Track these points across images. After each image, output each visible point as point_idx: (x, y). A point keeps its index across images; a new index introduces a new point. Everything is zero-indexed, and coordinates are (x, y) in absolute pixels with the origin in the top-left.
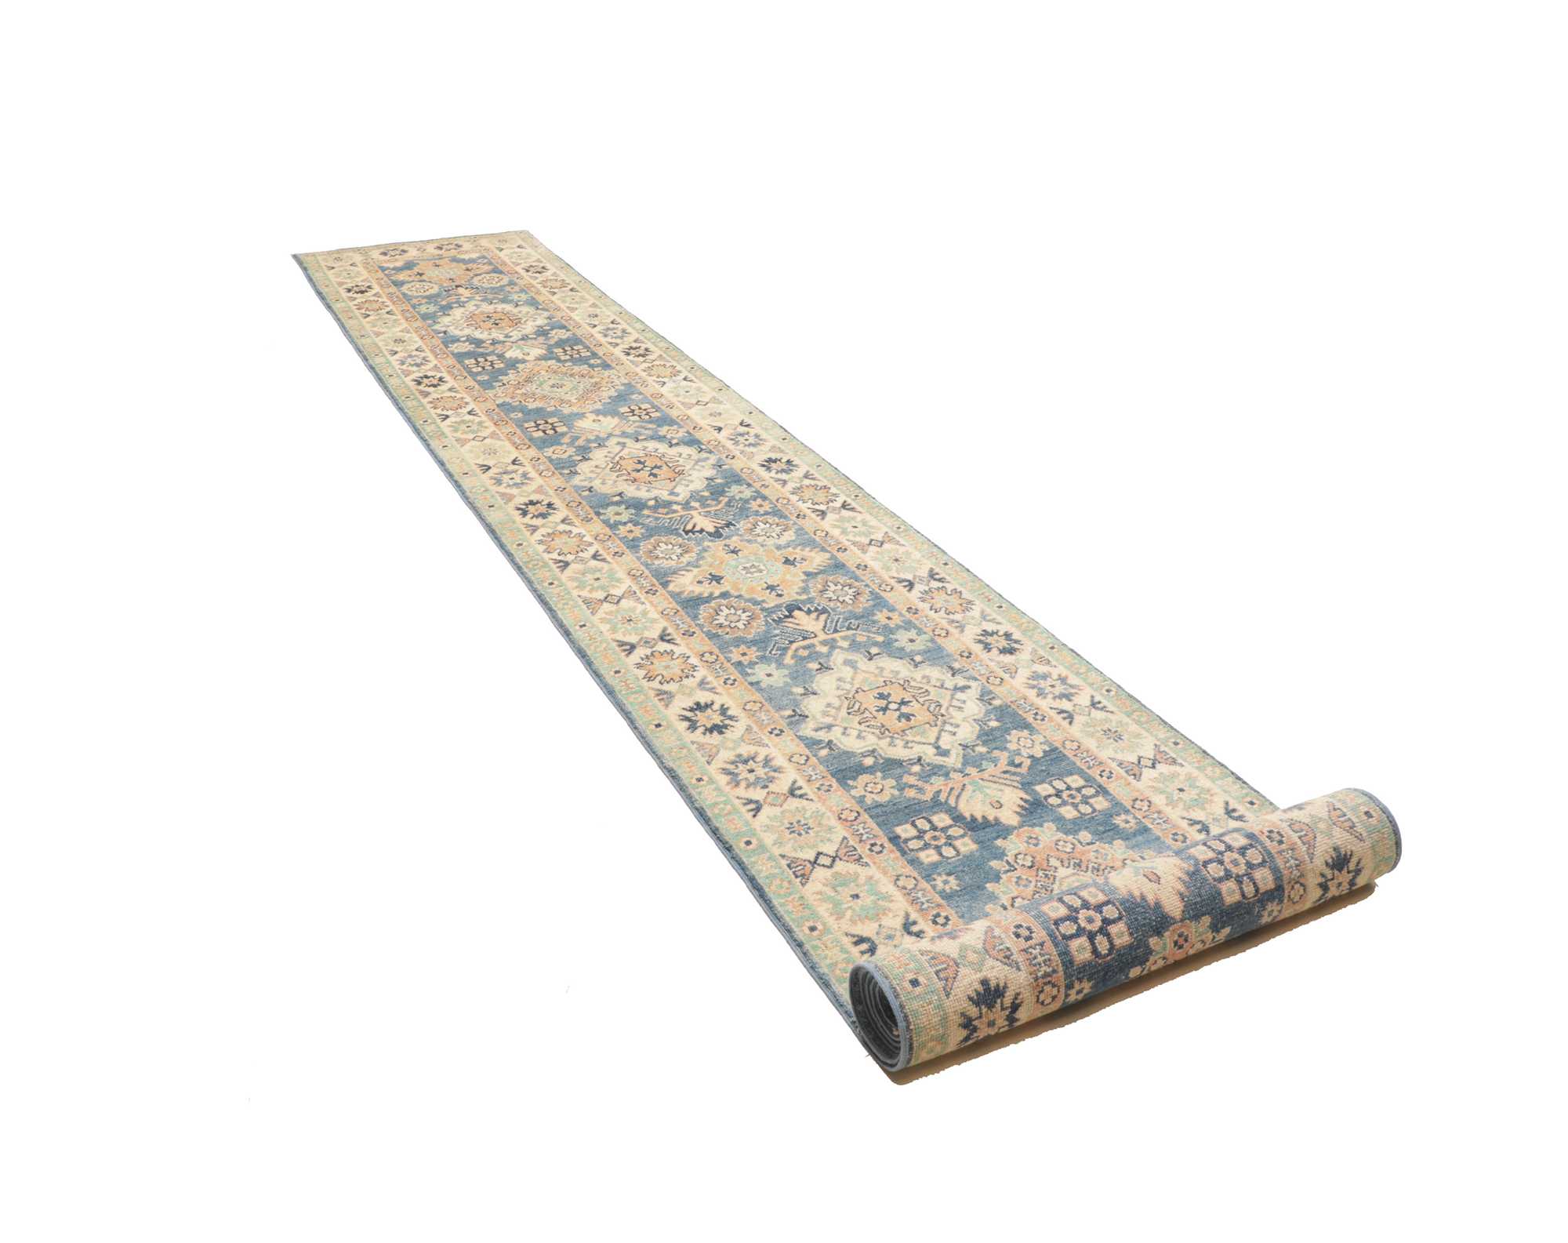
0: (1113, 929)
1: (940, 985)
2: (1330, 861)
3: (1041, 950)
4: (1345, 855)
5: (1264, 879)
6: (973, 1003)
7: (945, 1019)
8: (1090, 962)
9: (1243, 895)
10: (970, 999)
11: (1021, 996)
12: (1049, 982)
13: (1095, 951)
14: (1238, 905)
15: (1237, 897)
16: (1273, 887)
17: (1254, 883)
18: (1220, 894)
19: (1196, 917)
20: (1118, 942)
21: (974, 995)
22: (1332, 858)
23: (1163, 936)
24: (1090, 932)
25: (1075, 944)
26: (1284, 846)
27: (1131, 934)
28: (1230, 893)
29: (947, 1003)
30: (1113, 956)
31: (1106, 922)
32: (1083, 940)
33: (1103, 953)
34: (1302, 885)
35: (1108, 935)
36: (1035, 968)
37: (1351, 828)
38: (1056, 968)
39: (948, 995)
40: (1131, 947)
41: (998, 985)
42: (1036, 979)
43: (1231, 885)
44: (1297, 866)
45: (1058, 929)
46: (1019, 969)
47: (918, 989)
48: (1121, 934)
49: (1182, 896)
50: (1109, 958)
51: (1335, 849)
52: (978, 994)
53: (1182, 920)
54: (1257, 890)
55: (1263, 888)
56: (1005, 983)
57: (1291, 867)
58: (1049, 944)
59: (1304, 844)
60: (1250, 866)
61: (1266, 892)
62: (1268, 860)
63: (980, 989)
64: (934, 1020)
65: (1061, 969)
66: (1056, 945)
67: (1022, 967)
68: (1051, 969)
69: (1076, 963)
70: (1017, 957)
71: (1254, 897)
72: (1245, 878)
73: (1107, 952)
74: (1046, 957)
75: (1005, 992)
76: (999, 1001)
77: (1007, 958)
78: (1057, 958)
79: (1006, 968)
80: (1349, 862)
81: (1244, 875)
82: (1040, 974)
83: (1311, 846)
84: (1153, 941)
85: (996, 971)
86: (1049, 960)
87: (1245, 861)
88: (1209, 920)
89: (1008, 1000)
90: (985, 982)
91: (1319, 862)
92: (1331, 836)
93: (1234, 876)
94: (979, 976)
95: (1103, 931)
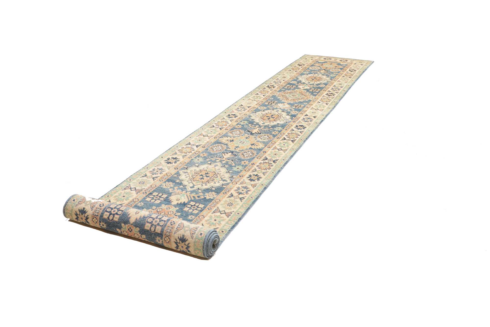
0: (116, 216)
1: (77, 203)
2: (180, 237)
3: (99, 210)
4: (185, 239)
5: (158, 229)
6: (79, 211)
7: (72, 210)
8: (106, 219)
9: (150, 229)
10: (79, 210)
11: (88, 216)
12: (95, 217)
13: (108, 218)
14: (148, 231)
15: (148, 229)
16: (159, 233)
17: (155, 228)
18: (145, 225)
19: (136, 226)
20: (114, 219)
21: (80, 209)
22: (181, 237)
23: (125, 225)
24: (111, 213)
25: (106, 213)
26: (171, 226)
27: (118, 219)
28: (147, 227)
29: (75, 207)
30: (112, 221)
31: (117, 214)
32: (108, 214)
33: (110, 219)
34: (169, 238)
35: (114, 216)
36: (95, 212)
37: (193, 234)
38: (98, 215)
39: (76, 206)
40: (117, 222)
41: (86, 211)
42: (93, 215)
43: (149, 225)
44: (169, 232)
45: (107, 208)
46: (92, 210)
47: (73, 202)
48: (116, 218)
49: (137, 219)
50: (111, 221)
51: (183, 235)
52: (81, 210)
53: (132, 224)
54: (155, 230)
55: (156, 231)
56: (87, 211)
57: (168, 231)
58: (102, 210)
59: (177, 229)
60: (158, 224)
61: (157, 233)
62: (163, 227)
63: (82, 209)
64: (70, 209)
65: (99, 216)
66: (103, 211)
67: (93, 211)
68: (97, 215)
69: (103, 217)
70: (94, 208)
71: (153, 232)
72: (154, 226)
73: (111, 219)
74: (99, 212)
75: (86, 213)
76: (84, 214)
77: (92, 208)
78: (100, 213)
79: (90, 209)
80: (186, 242)
81: (154, 225)
82: (94, 214)
83: (178, 230)
84: (123, 225)
85: (88, 208)
86: (99, 213)
87: (158, 223)
88: (139, 229)
89: (86, 215)
90: (84, 208)
91: (176, 236)
92: (185, 232)
93: (152, 224)
94: (85, 207)
95: (114, 215)
